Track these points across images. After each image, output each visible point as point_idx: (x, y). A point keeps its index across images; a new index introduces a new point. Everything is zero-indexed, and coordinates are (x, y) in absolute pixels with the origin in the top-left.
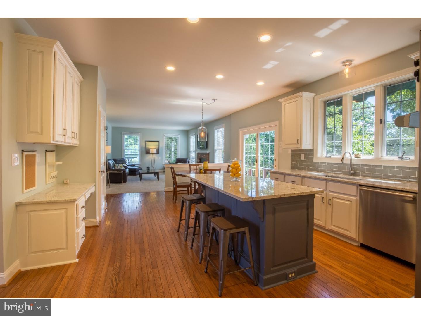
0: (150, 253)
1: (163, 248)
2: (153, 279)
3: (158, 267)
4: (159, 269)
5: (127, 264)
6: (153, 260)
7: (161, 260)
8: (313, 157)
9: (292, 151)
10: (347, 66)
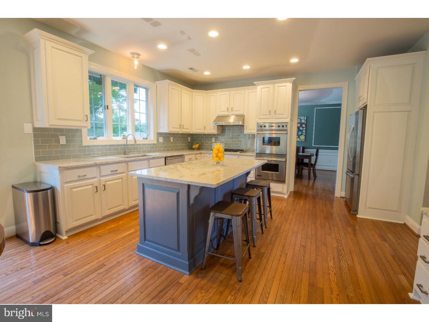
0: (304, 263)
1: (285, 262)
2: (307, 239)
3: (300, 245)
4: (300, 243)
5: (332, 261)
6: (303, 254)
7: (294, 249)
8: (82, 139)
9: (35, 129)
10: (136, 59)
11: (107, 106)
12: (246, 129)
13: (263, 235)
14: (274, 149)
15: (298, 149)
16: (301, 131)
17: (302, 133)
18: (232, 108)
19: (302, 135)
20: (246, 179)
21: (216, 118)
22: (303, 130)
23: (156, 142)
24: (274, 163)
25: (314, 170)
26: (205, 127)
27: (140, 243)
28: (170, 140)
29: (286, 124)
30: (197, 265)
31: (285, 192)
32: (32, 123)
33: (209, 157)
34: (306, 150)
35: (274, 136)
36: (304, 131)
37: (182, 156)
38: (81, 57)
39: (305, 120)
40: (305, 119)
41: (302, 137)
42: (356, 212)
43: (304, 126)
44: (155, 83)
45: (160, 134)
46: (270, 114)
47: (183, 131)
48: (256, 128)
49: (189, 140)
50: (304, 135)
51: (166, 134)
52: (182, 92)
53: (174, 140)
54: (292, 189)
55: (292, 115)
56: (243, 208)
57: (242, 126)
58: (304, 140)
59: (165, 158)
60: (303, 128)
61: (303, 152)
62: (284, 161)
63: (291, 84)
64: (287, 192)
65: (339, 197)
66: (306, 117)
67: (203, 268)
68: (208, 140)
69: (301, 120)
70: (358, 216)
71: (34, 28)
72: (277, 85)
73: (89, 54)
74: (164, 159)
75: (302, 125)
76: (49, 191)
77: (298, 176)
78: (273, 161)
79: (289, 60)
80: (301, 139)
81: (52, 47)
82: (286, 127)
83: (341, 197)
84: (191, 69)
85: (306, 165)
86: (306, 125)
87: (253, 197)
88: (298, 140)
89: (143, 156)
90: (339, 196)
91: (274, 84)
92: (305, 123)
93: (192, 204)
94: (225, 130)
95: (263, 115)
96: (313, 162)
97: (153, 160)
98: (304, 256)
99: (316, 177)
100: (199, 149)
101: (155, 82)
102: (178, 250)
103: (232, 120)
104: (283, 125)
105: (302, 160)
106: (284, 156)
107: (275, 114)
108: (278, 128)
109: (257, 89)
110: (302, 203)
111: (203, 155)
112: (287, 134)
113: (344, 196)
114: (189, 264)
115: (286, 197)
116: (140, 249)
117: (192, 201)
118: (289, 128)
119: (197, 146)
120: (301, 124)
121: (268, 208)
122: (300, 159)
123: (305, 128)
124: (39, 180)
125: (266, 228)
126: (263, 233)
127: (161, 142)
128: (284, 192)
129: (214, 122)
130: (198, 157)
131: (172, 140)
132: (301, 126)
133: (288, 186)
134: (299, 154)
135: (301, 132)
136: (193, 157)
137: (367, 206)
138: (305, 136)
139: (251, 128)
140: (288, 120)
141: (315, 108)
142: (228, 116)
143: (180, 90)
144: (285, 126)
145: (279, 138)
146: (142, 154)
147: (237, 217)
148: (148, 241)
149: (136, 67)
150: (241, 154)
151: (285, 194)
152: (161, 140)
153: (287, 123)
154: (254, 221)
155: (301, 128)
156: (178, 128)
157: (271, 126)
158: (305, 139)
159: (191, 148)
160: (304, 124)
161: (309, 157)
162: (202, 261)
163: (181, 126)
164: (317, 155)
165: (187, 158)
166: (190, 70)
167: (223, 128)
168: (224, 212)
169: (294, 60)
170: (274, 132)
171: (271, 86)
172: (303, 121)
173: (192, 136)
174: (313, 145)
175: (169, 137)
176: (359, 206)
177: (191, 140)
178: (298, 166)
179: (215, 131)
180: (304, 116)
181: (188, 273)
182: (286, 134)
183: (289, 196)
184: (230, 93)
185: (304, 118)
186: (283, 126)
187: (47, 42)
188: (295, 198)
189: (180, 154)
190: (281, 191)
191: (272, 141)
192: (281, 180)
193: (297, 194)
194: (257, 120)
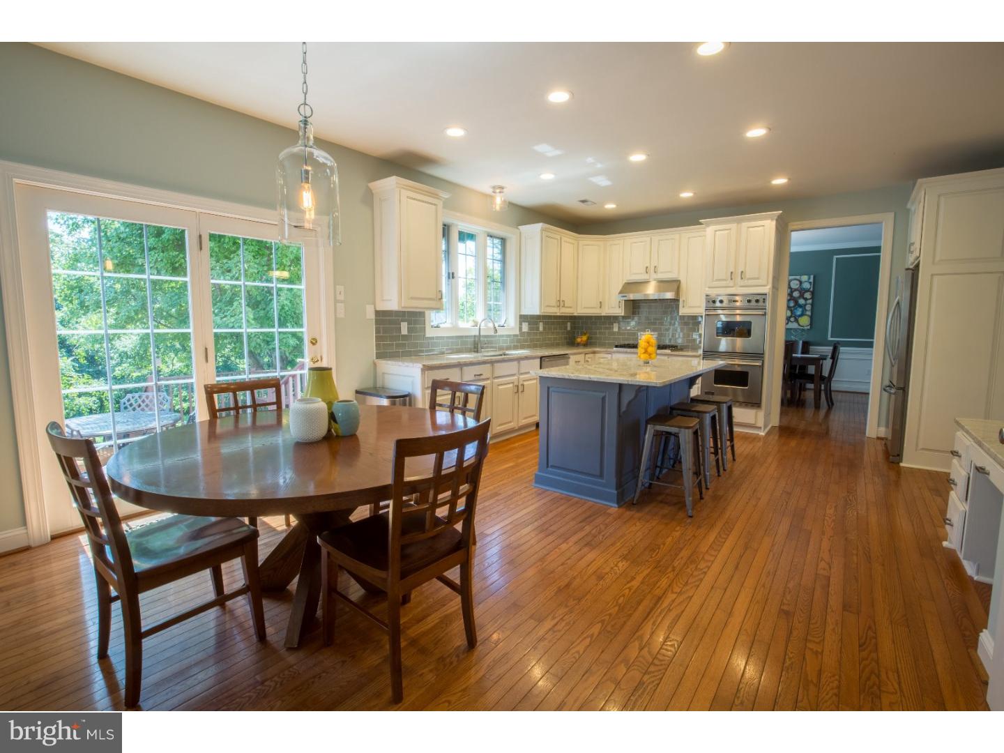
2: (796, 486)
3: (782, 491)
4: (782, 489)
6: (785, 500)
7: (772, 494)
8: (425, 327)
9: (378, 313)
10: (498, 194)
11: (453, 274)
12: (683, 307)
13: (720, 478)
14: (740, 343)
15: (790, 347)
16: (800, 306)
17: (803, 311)
18: (655, 267)
19: (802, 315)
20: (689, 392)
21: (623, 286)
22: (806, 305)
23: (518, 333)
24: (739, 369)
25: (829, 392)
26: (601, 303)
27: (540, 471)
28: (538, 329)
29: (764, 297)
30: (627, 500)
31: (761, 423)
32: (374, 304)
33: (609, 358)
34: (812, 348)
35: (738, 319)
36: (808, 307)
37: (564, 356)
38: (435, 205)
39: (810, 283)
40: (812, 280)
41: (805, 321)
42: (898, 457)
43: (808, 295)
44: (518, 228)
45: (523, 318)
46: (731, 279)
47: (564, 311)
48: (704, 305)
49: (569, 328)
50: (808, 316)
51: (532, 317)
52: (562, 241)
53: (544, 328)
54: (775, 421)
55: (776, 279)
56: (694, 422)
57: (675, 301)
58: (809, 327)
59: (541, 358)
60: (806, 299)
61: (805, 351)
62: (760, 366)
63: (774, 223)
64: (765, 426)
65: (875, 437)
66: (812, 277)
67: (635, 502)
68: (606, 328)
69: (801, 283)
70: (902, 464)
71: (393, 175)
72: (745, 224)
73: (443, 200)
74: (539, 360)
75: (804, 293)
76: (407, 399)
77: (791, 401)
78: (736, 366)
79: (770, 182)
80: (801, 324)
81: (408, 197)
82: (764, 302)
83: (878, 438)
84: (583, 201)
85: (811, 378)
86: (813, 293)
87: (705, 412)
88: (793, 325)
89: (501, 355)
90: (874, 435)
91: (739, 222)
92: (811, 289)
93: (624, 412)
94: (639, 307)
95: (717, 280)
96: (826, 373)
97: (526, 361)
98: (787, 503)
99: (833, 404)
100: (586, 345)
101: (520, 227)
102: (601, 476)
103: (651, 291)
104: (758, 298)
105: (803, 368)
106: (759, 356)
107: (742, 278)
108: (748, 304)
109: (705, 231)
110: (793, 443)
111: (597, 355)
112: (765, 314)
113: (882, 435)
114: (618, 493)
115: (762, 434)
116: (539, 480)
117: (624, 408)
118: (768, 304)
119: (585, 338)
120: (800, 292)
121: (728, 443)
122: (796, 366)
123: (810, 301)
124: (379, 384)
125: (724, 470)
126: (719, 476)
127: (524, 332)
128: (758, 425)
129: (620, 293)
130: (589, 360)
131: (541, 329)
132: (802, 296)
133: (767, 416)
134: (794, 355)
135: (800, 310)
136: (581, 358)
137: (921, 446)
138: (811, 317)
139: (693, 304)
140: (767, 289)
141: (835, 257)
142: (646, 282)
143: (558, 237)
144: (761, 300)
145: (750, 323)
146: (501, 352)
147: (687, 430)
148: (552, 466)
149: (498, 208)
150: (673, 353)
151: (760, 428)
152: (525, 327)
153: (766, 294)
154: (706, 450)
155: (802, 301)
156: (554, 307)
157: (734, 301)
158: (811, 324)
159: (572, 343)
160: (808, 291)
161: (817, 362)
162: (632, 496)
163: (560, 303)
164: (834, 357)
165: (572, 359)
166: (581, 203)
167: (634, 307)
168: (669, 423)
169: (780, 181)
170: (738, 312)
171: (734, 226)
172: (806, 286)
173: (573, 319)
174: (830, 339)
175: (537, 324)
176: (905, 445)
177: (571, 327)
178: (791, 381)
179: (620, 311)
180: (809, 275)
181: (616, 506)
182: (763, 315)
183: (768, 434)
184: (651, 239)
185: (809, 278)
186: (757, 301)
187: (403, 191)
188: (780, 436)
189: (562, 352)
190: (753, 422)
191: (734, 330)
192: (754, 402)
193: (785, 431)
194: (707, 289)
